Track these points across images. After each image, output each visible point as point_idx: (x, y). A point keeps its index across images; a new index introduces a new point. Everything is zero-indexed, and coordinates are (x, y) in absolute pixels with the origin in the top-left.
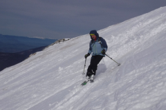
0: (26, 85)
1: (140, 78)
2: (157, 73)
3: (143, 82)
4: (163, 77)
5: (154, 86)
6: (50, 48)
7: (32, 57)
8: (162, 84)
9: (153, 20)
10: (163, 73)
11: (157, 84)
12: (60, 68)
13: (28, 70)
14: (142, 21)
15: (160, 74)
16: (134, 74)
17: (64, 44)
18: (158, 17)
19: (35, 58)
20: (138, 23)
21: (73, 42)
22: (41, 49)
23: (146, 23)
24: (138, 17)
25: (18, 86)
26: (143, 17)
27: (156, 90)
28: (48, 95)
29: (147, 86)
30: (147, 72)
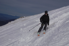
0: (6, 35)
2: (62, 34)
3: (56, 37)
4: (65, 35)
5: (61, 39)
6: (17, 20)
7: (9, 23)
8: (64, 38)
9: (61, 12)
10: (65, 34)
11: (62, 38)
12: (21, 29)
13: (8, 29)
14: (56, 12)
15: (63, 34)
17: (24, 19)
18: (63, 11)
19: (11, 24)
20: (55, 12)
21: (27, 18)
22: (13, 20)
23: (58, 13)
25: (3, 35)
26: (57, 10)
27: (61, 41)
28: (16, 40)
29: (58, 39)
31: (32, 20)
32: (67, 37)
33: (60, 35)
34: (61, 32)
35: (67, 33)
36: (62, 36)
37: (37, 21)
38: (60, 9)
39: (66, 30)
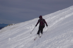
1: (48, 44)
2: (57, 42)
3: (50, 46)
4: (59, 44)
6: (5, 28)
8: (59, 47)
9: (56, 17)
10: (59, 42)
12: (9, 38)
14: (50, 17)
15: (58, 42)
16: (46, 42)
18: (58, 15)
20: (48, 18)
21: (16, 26)
23: (52, 18)
24: (48, 15)
26: (51, 15)
30: (52, 41)
31: (22, 27)
32: (61, 45)
33: (54, 43)
34: (55, 40)
35: (62, 41)
36: (56, 45)
37: (28, 28)
38: (55, 13)
39: (61, 37)
